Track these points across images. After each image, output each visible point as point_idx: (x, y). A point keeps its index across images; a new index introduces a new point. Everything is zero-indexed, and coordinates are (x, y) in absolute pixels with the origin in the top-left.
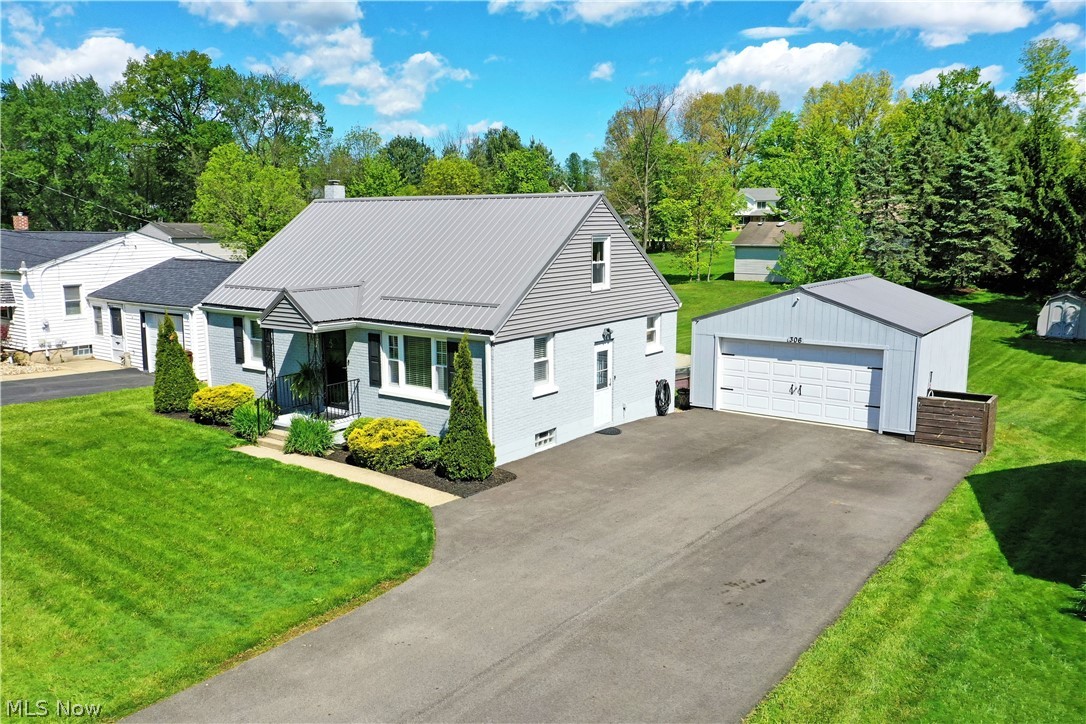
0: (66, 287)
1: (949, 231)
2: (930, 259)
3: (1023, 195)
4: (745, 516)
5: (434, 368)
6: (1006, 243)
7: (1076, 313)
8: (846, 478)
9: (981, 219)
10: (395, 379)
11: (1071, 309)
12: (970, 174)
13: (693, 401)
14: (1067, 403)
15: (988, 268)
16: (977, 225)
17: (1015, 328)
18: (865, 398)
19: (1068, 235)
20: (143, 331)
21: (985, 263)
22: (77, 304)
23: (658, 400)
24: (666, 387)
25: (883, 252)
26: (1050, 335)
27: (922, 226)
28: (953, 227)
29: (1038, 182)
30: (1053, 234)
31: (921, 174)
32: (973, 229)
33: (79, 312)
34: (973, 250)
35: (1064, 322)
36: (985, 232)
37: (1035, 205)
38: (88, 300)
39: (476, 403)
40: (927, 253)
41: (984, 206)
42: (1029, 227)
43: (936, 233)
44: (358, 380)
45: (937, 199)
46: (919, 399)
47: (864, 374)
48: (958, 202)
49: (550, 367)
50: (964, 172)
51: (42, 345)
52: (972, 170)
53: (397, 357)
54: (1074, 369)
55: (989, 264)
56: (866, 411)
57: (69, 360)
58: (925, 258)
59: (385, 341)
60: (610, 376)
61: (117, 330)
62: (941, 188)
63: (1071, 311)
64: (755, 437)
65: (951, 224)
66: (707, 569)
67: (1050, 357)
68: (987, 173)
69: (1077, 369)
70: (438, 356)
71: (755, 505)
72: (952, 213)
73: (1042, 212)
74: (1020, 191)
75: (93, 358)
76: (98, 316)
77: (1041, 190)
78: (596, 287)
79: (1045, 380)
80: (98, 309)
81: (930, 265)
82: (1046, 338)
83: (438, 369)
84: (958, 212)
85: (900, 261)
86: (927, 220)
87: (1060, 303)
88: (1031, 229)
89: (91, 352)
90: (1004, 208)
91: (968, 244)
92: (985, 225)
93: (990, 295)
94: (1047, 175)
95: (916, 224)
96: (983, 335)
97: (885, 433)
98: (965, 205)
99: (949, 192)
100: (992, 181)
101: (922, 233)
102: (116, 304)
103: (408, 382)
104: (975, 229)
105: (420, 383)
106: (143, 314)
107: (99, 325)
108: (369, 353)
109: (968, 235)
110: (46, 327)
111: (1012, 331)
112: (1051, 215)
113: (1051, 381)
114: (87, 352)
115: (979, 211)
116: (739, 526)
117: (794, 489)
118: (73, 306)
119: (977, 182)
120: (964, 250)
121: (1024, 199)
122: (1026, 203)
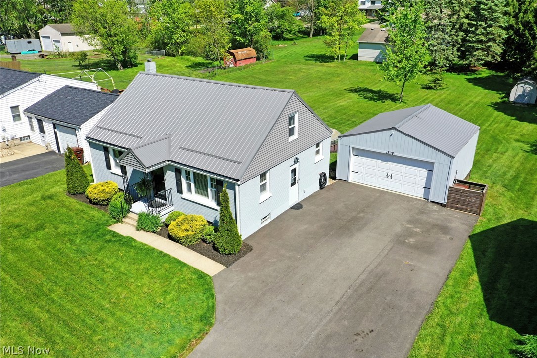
0: (11, 108)
1: (471, 39)
2: (459, 54)
3: (511, 17)
4: (363, 277)
5: (209, 190)
6: (499, 45)
7: (530, 91)
8: (412, 240)
9: (488, 33)
10: (190, 190)
11: (529, 88)
12: (485, 7)
13: (338, 177)
14: (520, 155)
15: (489, 59)
16: (486, 36)
17: (499, 96)
18: (424, 184)
19: (532, 42)
20: (56, 133)
21: (487, 57)
22: (19, 115)
23: (320, 182)
24: (325, 175)
25: (436, 50)
26: (516, 101)
27: (457, 36)
28: (473, 37)
29: (520, 10)
30: (524, 40)
31: (459, 7)
32: (483, 38)
33: (20, 119)
34: (482, 49)
35: (524, 95)
36: (489, 40)
37: (517, 23)
38: (24, 113)
39: (232, 219)
40: (458, 50)
41: (490, 26)
42: (512, 36)
43: (464, 40)
44: (171, 189)
45: (466, 21)
46: (450, 187)
47: (424, 172)
48: (477, 23)
49: (268, 186)
50: (482, 6)
51: (4, 139)
52: (486, 5)
53: (190, 180)
54: (526, 127)
55: (490, 57)
56: (423, 190)
57: (19, 145)
58: (457, 53)
59: (184, 173)
60: (297, 179)
61: (42, 130)
62: (469, 14)
63: (529, 89)
64: (368, 206)
65: (472, 35)
66: (346, 323)
67: (514, 118)
68: (494, 7)
69: (527, 128)
70: (211, 184)
71: (368, 266)
72: (473, 29)
73: (520, 28)
74: (510, 15)
75: (31, 142)
76: (30, 121)
77: (521, 15)
78: (291, 139)
79: (511, 136)
80: (30, 118)
81: (459, 57)
82: (514, 102)
83: (211, 190)
84: (476, 29)
85: (444, 55)
86: (460, 32)
87: (523, 85)
88: (513, 37)
89: (30, 139)
90: (501, 27)
91: (480, 46)
92: (490, 36)
93: (488, 71)
94: (526, 6)
95: (454, 34)
96: (483, 101)
97: (431, 201)
98: (480, 25)
99: (473, 17)
100: (496, 11)
101: (457, 40)
102: (40, 118)
103: (196, 193)
104: (484, 38)
105: (203, 195)
106: (54, 125)
107: (32, 126)
108: (176, 177)
109: (480, 41)
110: (4, 130)
111: (496, 97)
112: (524, 30)
113: (514, 137)
114: (27, 139)
115: (488, 29)
116: (361, 285)
117: (387, 251)
118: (17, 117)
119: (488, 12)
120: (477, 49)
121: (512, 19)
122: (512, 21)
